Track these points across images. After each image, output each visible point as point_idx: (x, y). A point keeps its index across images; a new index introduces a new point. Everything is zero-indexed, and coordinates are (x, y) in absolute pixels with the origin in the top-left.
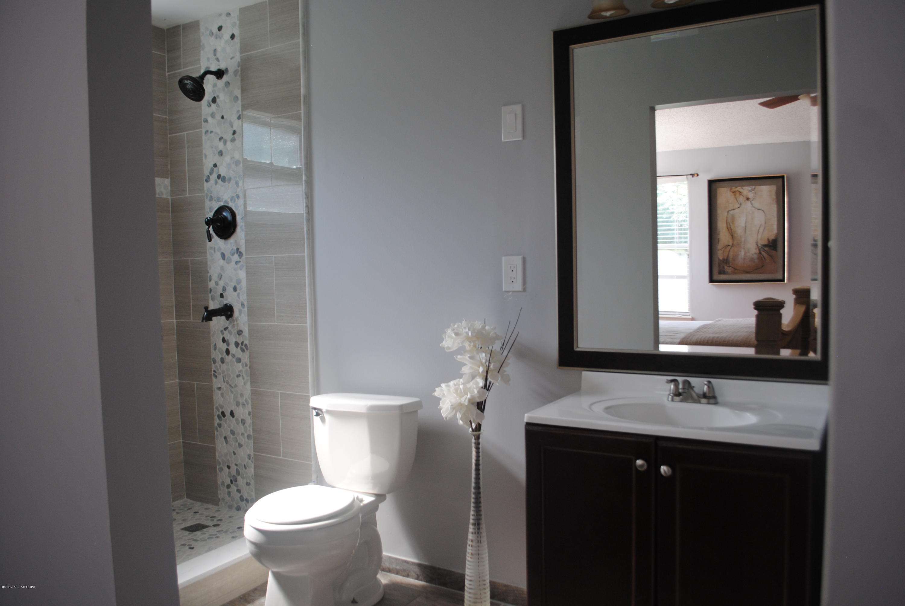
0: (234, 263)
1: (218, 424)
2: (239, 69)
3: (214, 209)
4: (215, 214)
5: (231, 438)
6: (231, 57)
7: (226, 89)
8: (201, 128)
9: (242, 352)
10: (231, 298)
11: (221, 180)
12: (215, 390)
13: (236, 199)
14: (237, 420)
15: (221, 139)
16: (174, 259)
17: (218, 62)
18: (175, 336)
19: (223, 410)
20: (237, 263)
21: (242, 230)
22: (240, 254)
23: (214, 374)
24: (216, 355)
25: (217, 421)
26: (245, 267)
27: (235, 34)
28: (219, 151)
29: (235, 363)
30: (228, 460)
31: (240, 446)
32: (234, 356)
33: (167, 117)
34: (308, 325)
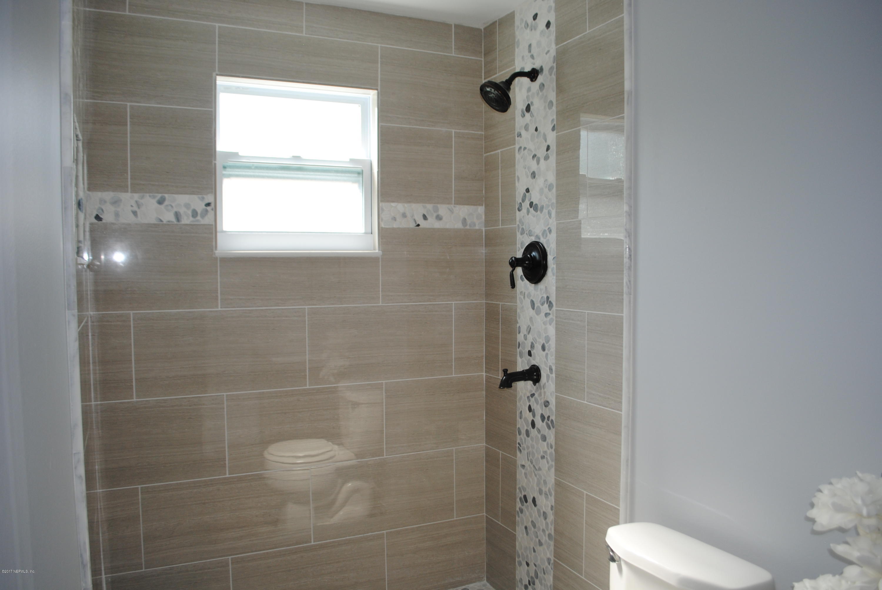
0: (544, 314)
1: (520, 509)
2: (555, 65)
3: (525, 244)
4: (525, 252)
5: (532, 530)
6: (546, 51)
7: (541, 94)
8: (514, 144)
9: (548, 429)
10: (538, 359)
11: (533, 209)
12: (518, 467)
13: (548, 234)
14: (539, 511)
15: (534, 156)
16: (486, 302)
17: (532, 61)
18: (484, 393)
19: (526, 494)
20: (547, 315)
21: (553, 274)
22: (550, 305)
23: (518, 447)
24: (522, 425)
25: (519, 505)
26: (555, 322)
27: (551, 21)
28: (532, 172)
29: (540, 441)
30: (527, 556)
31: (541, 544)
32: (539, 431)
33: (483, 133)
34: (624, 413)
